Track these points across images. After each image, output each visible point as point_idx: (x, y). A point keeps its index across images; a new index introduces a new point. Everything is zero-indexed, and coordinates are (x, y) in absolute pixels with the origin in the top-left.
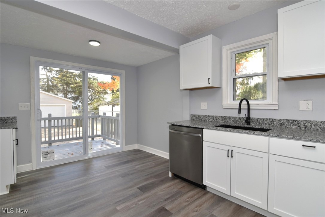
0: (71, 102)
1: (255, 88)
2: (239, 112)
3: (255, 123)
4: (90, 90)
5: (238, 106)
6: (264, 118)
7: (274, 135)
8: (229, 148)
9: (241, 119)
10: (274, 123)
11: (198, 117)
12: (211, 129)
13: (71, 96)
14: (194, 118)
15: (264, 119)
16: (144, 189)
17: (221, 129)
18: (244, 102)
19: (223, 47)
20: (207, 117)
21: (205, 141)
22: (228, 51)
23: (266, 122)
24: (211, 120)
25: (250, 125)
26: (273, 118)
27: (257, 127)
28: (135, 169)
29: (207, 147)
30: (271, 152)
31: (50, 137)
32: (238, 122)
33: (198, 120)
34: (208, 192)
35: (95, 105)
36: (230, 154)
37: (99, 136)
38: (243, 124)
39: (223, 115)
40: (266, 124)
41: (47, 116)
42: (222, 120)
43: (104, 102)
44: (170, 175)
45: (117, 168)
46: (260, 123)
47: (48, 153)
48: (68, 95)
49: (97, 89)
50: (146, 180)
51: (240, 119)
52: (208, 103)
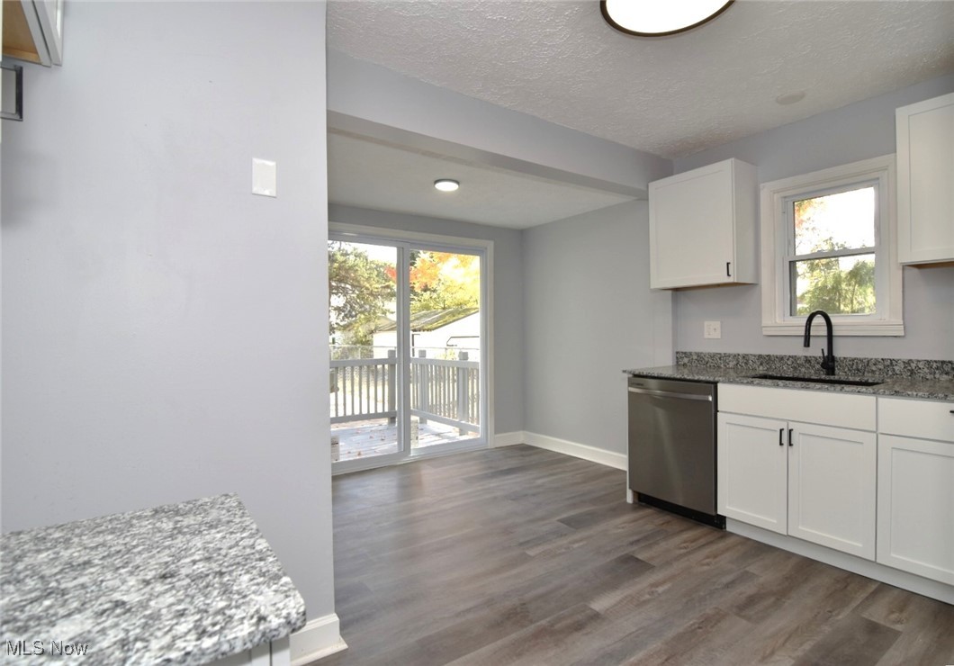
1: (851, 279)
2: (807, 344)
3: (846, 369)
4: (347, 286)
5: (804, 328)
6: (870, 357)
7: (887, 392)
8: (784, 425)
9: (810, 361)
10: (894, 370)
11: (695, 357)
12: (737, 383)
14: (686, 360)
15: (868, 361)
16: (574, 523)
17: (764, 381)
18: (819, 320)
19: (762, 185)
20: (720, 359)
21: (722, 412)
22: (775, 195)
23: (874, 368)
24: (731, 365)
25: (833, 374)
26: (891, 358)
27: (851, 379)
28: (538, 487)
29: (728, 426)
30: (880, 431)
32: (803, 370)
33: (696, 366)
34: (731, 534)
35: (362, 331)
36: (787, 438)
38: (816, 373)
39: (764, 352)
40: (873, 372)
42: (761, 364)
43: (388, 322)
44: (630, 498)
45: (494, 483)
46: (858, 370)
49: (368, 286)
50: (574, 506)
51: (807, 360)
52: (722, 322)
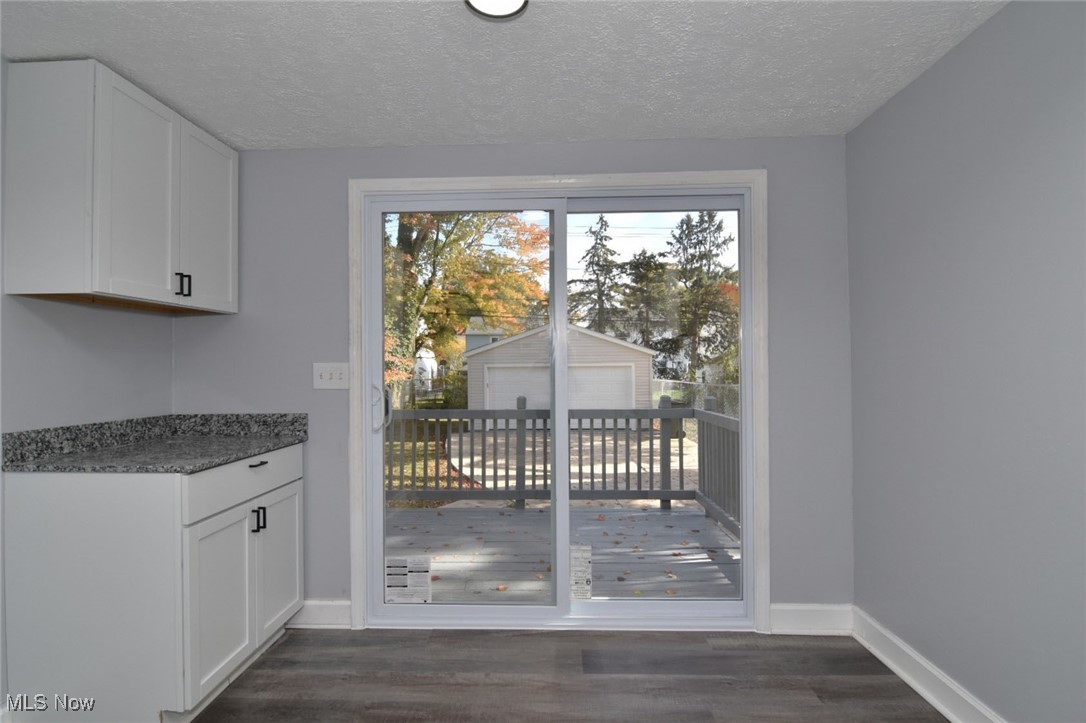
0: (649, 355)
13: (660, 338)
31: (521, 477)
35: (730, 363)
37: (691, 495)
41: (513, 406)
47: (406, 570)
48: (652, 334)
